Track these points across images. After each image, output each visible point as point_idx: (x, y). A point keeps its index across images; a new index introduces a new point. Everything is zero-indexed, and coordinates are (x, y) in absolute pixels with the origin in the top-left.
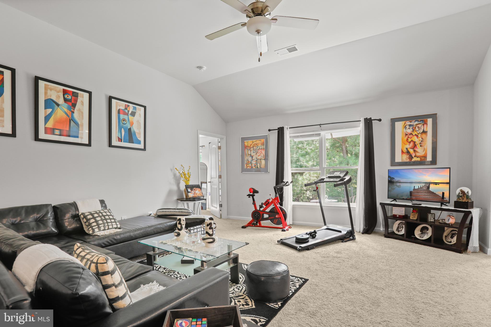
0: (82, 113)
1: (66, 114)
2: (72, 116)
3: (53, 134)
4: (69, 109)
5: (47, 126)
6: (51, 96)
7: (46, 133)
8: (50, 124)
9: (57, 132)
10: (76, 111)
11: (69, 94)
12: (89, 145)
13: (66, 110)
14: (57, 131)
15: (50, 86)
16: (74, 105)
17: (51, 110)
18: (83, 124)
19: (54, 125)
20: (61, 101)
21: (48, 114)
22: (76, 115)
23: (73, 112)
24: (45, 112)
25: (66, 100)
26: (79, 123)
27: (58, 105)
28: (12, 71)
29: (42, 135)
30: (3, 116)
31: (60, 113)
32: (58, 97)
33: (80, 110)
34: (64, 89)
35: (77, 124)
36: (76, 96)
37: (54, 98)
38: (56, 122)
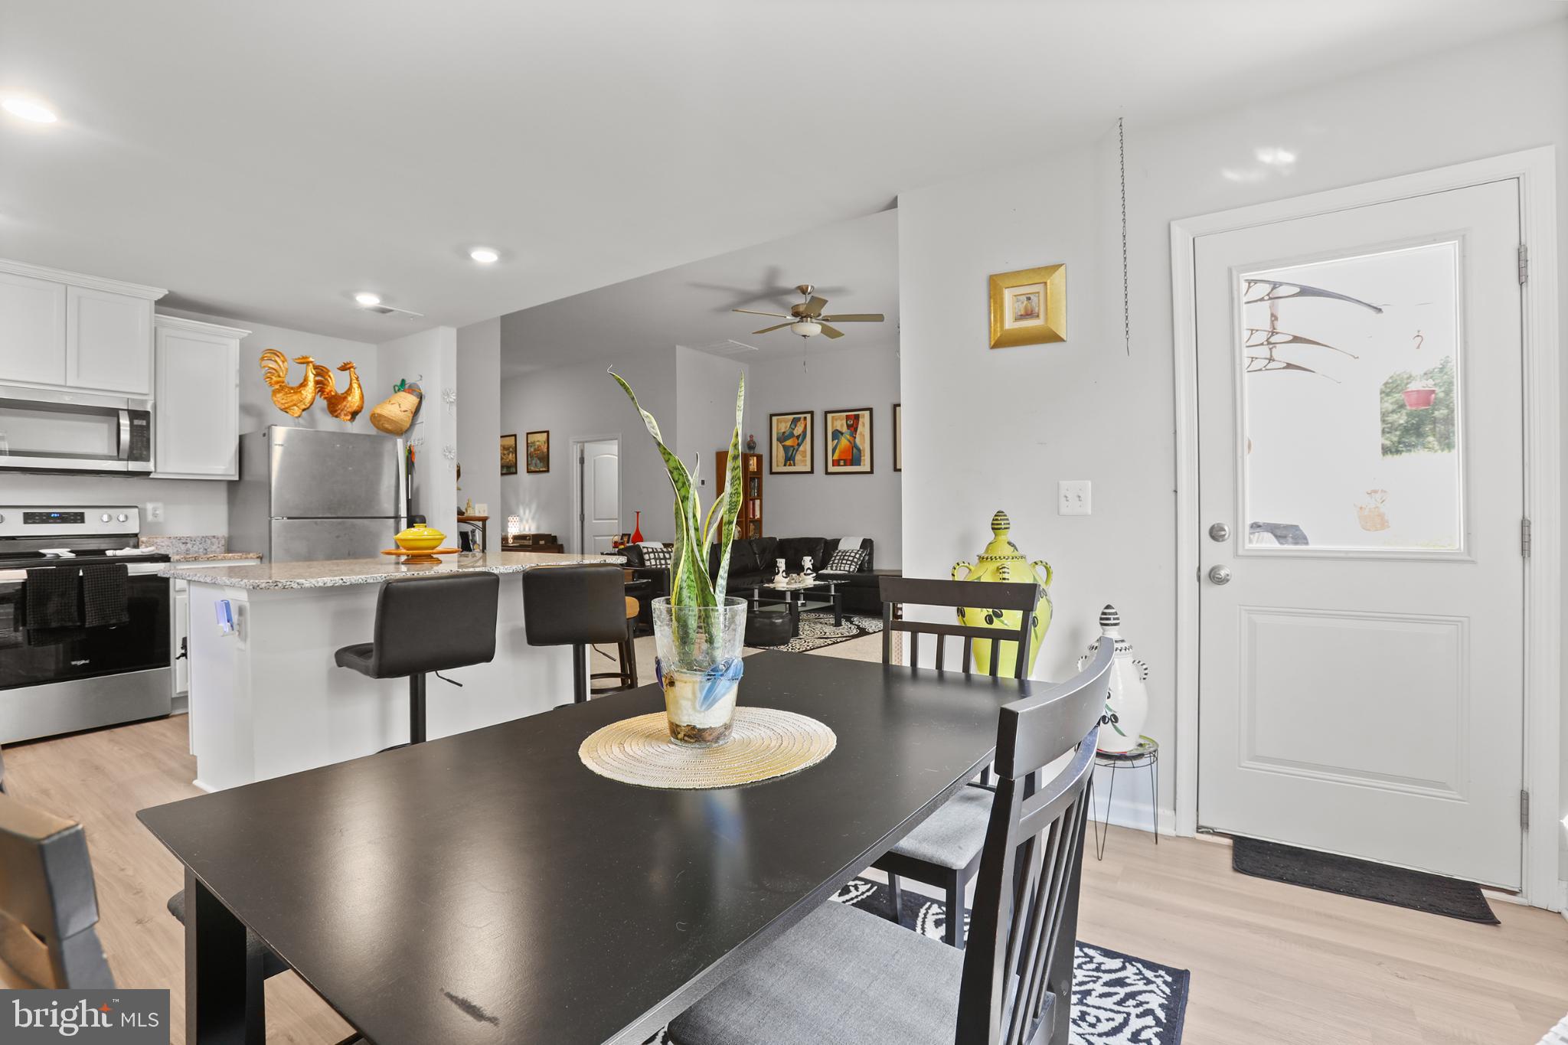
0: (864, 435)
1: (849, 441)
2: (855, 442)
3: (839, 465)
4: (851, 435)
5: (833, 458)
7: (833, 465)
8: (836, 457)
9: (842, 463)
10: (858, 437)
11: (851, 419)
12: (872, 472)
13: (848, 437)
14: (841, 461)
16: (856, 430)
17: (837, 440)
19: (840, 455)
20: (845, 429)
21: (834, 445)
22: (858, 440)
23: (855, 438)
25: (849, 427)
26: (861, 448)
27: (842, 434)
28: (812, 413)
29: (831, 469)
30: (805, 457)
31: (844, 442)
32: (842, 426)
33: (861, 433)
34: (847, 416)
35: (859, 450)
36: (857, 417)
37: (839, 428)
38: (841, 452)
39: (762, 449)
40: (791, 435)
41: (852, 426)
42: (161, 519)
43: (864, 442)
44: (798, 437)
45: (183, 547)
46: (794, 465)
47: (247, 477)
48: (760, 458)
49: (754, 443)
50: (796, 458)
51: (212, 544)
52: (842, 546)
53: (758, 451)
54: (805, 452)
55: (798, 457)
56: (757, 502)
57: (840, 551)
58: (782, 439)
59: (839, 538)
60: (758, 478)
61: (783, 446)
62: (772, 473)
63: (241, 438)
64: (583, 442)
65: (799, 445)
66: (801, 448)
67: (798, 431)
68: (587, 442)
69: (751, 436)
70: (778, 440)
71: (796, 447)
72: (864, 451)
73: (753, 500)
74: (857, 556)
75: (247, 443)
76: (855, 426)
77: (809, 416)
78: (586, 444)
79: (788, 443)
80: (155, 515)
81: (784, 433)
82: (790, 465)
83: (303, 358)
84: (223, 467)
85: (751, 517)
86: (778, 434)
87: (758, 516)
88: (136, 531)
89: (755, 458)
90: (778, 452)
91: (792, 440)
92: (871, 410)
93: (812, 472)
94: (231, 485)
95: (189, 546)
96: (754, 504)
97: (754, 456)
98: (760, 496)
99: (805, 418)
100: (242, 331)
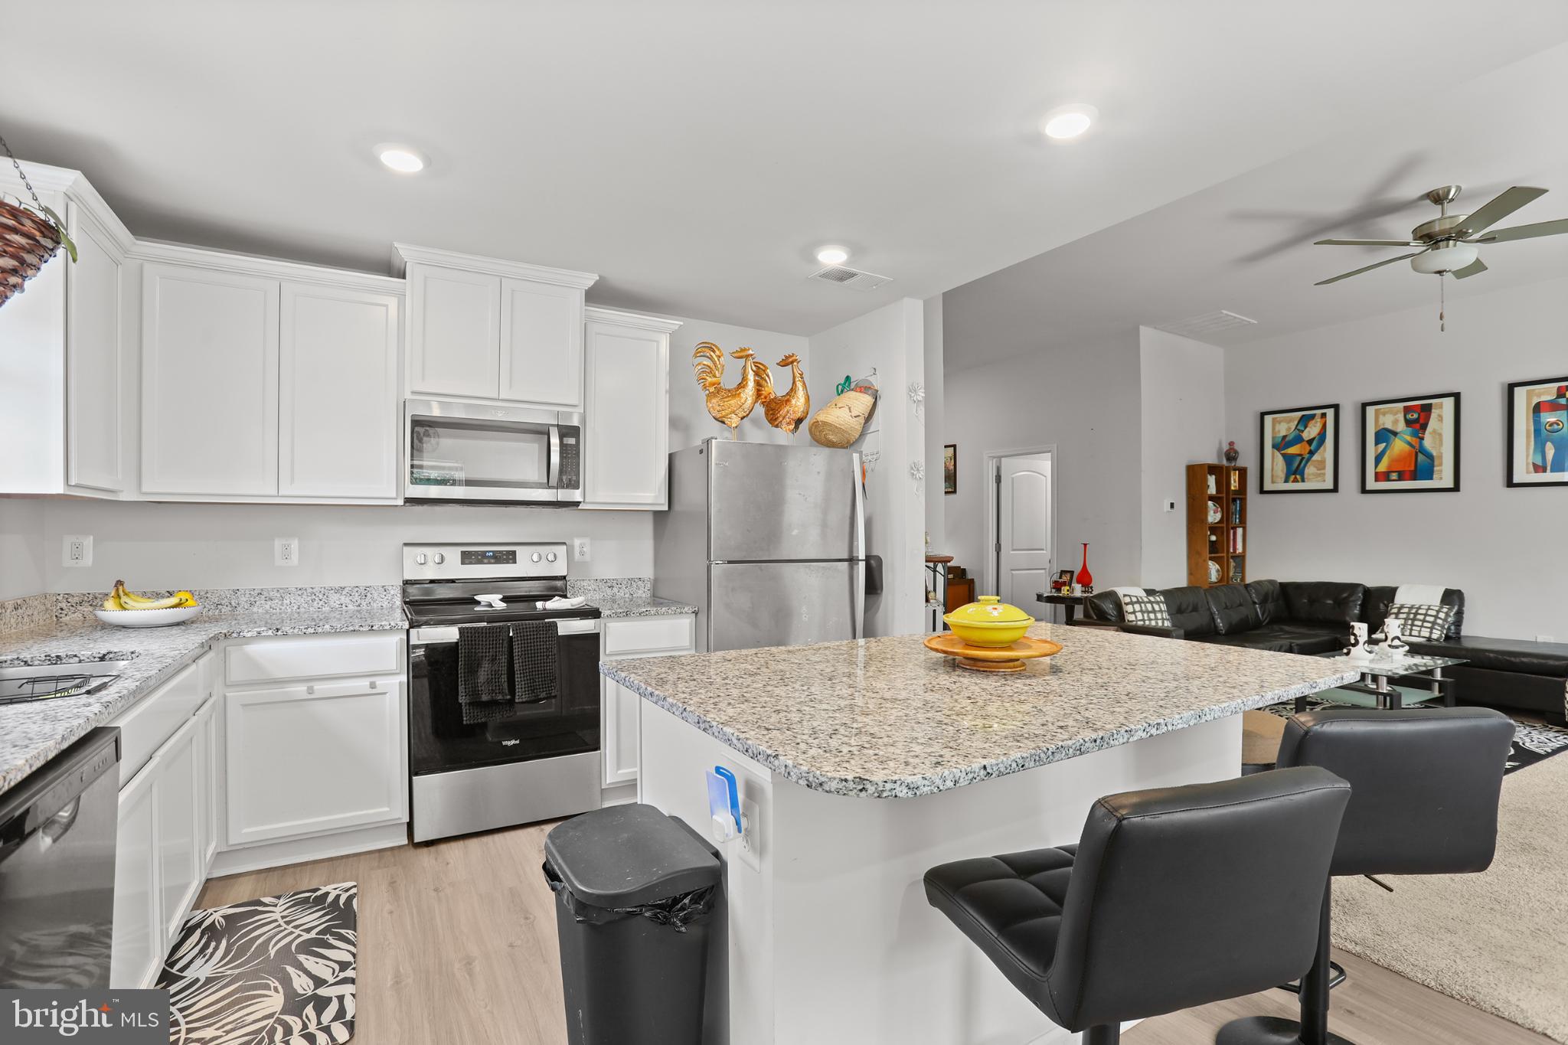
0: (1440, 435)
1: (1409, 444)
2: (1421, 445)
3: (1388, 479)
4: (1414, 435)
5: (1378, 470)
6: (1384, 424)
7: (1377, 479)
8: (1383, 468)
10: (1428, 437)
11: (1415, 412)
12: (1456, 489)
13: (1408, 438)
14: (1394, 474)
15: (1382, 410)
16: (1424, 427)
17: (1385, 444)
18: (1442, 453)
19: (1389, 466)
20: (1401, 426)
21: (1379, 451)
22: (1428, 443)
23: (1422, 438)
24: (1376, 450)
25: (1408, 423)
26: (1435, 454)
27: (1395, 434)
28: (1336, 407)
29: (1371, 484)
30: (1324, 468)
31: (1399, 446)
32: (1396, 422)
33: (1434, 431)
34: (1405, 407)
35: (1430, 457)
36: (1427, 410)
37: (1389, 426)
38: (1393, 461)
39: (1247, 459)
40: (1298, 439)
41: (1416, 421)
42: (587, 557)
43: (1441, 444)
44: (1310, 442)
45: (609, 591)
46: (1303, 481)
47: (677, 507)
48: (1243, 472)
49: (1236, 452)
50: (1307, 471)
51: (638, 588)
52: (1400, 599)
53: (1241, 463)
54: (1323, 462)
55: (1310, 470)
56: (1240, 531)
57: (1402, 607)
58: (1281, 445)
59: (1393, 585)
60: (1240, 499)
61: (1284, 455)
62: (1262, 491)
63: (671, 457)
64: (1000, 458)
65: (1312, 453)
66: (1316, 457)
67: (1312, 431)
68: (1003, 457)
69: (1231, 444)
70: (1275, 446)
71: (1307, 456)
72: (1441, 457)
73: (1234, 528)
74: (1442, 615)
75: (679, 465)
76: (1421, 421)
77: (1330, 413)
78: (1003, 459)
79: (1292, 450)
80: (582, 554)
81: (1284, 437)
82: (1295, 481)
83: (742, 350)
84: (653, 495)
85: (1232, 551)
86: (1273, 438)
87: (1240, 549)
88: (565, 574)
89: (1237, 472)
90: (1275, 464)
91: (1298, 446)
92: (1457, 396)
93: (1335, 489)
94: (658, 515)
95: (615, 590)
96: (1235, 534)
97: (1235, 470)
98: (1243, 522)
99: (1324, 415)
100: (674, 323)
